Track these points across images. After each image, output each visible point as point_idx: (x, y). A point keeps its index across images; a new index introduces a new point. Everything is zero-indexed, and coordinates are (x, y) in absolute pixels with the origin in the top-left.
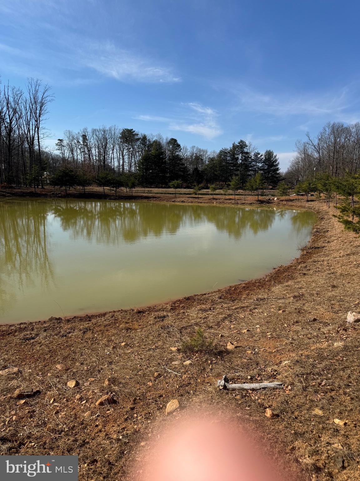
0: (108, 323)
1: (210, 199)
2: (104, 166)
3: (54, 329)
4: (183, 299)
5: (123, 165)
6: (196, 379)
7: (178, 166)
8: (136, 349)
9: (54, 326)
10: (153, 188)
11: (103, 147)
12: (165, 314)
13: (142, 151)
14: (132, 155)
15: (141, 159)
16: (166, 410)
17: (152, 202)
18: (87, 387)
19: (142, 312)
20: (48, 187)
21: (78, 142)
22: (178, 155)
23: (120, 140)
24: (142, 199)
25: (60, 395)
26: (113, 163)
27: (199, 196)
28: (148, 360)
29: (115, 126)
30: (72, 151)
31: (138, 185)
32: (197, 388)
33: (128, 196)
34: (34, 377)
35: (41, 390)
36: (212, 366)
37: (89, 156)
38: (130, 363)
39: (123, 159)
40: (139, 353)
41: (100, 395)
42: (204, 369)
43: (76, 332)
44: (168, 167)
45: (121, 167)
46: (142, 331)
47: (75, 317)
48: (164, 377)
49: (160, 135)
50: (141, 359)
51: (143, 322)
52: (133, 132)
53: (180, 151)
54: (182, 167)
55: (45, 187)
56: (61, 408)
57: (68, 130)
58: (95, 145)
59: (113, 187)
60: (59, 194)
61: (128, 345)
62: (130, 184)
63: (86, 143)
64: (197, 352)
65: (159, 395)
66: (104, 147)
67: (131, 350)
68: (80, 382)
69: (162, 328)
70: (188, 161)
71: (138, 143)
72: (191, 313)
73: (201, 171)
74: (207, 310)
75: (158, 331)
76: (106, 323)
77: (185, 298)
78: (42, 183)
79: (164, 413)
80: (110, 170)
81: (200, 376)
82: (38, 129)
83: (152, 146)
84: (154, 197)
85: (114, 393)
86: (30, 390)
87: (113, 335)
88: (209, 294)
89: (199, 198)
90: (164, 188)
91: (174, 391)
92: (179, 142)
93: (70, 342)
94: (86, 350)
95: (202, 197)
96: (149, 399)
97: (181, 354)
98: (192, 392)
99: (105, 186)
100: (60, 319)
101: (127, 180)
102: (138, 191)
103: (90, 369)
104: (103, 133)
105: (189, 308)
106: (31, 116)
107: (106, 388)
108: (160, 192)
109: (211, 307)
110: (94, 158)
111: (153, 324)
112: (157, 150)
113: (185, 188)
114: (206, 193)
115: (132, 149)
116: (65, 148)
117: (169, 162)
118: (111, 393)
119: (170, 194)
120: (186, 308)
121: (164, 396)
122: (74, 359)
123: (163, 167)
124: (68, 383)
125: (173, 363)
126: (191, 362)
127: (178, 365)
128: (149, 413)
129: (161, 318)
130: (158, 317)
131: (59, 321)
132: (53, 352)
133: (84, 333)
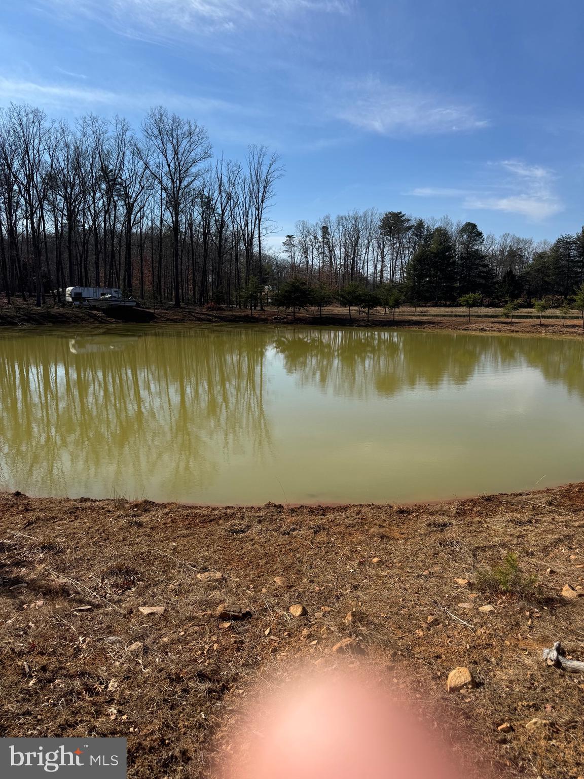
0: (351, 522)
1: (534, 326)
2: (352, 274)
3: (272, 521)
4: (478, 499)
5: (382, 271)
6: (502, 640)
7: (477, 268)
8: (396, 571)
9: (272, 516)
10: (429, 307)
11: (353, 246)
12: (446, 520)
13: (415, 246)
14: (399, 253)
15: (412, 260)
16: (448, 682)
17: (428, 330)
18: (319, 620)
19: (405, 511)
20: (269, 307)
21: (316, 238)
22: (477, 250)
23: (379, 231)
24: (410, 325)
25: (279, 624)
26: (366, 269)
27: (514, 320)
28: (416, 593)
29: (373, 208)
30: (306, 252)
31: (404, 302)
32: (503, 655)
33: (388, 321)
34: (244, 590)
35: (252, 613)
36: (532, 622)
37: (331, 259)
38: (386, 593)
39: (383, 261)
40: (402, 578)
41: (339, 636)
42: (517, 624)
43: (303, 530)
44: (458, 271)
45: (379, 274)
46: (406, 543)
47: (302, 506)
48: (445, 626)
49: (447, 218)
50: (405, 589)
51: (407, 528)
52: (401, 217)
53: (481, 243)
54: (484, 269)
55: (266, 309)
56: (281, 645)
57: (301, 220)
58: (340, 242)
59: (364, 307)
60: (285, 318)
61: (384, 564)
62: (391, 302)
63: (327, 238)
64: (504, 593)
65: (436, 655)
66: (354, 244)
67: (389, 571)
68: (309, 610)
69: (441, 544)
70: (495, 260)
71: (410, 234)
72: (494, 525)
73: (519, 277)
74: (524, 523)
75: (434, 547)
76: (349, 522)
77: (482, 497)
78: (261, 302)
79: (443, 685)
80: (361, 280)
81: (510, 635)
82: (260, 221)
83: (432, 237)
84: (430, 323)
85: (361, 638)
86: (238, 609)
87: (360, 543)
88: (527, 494)
89: (513, 323)
90: (450, 306)
91: (462, 653)
92: (480, 228)
93: (294, 545)
94: (318, 560)
95: (519, 323)
96: (419, 659)
97: (474, 592)
98: (493, 660)
99: (352, 306)
100: (280, 506)
101: (388, 294)
102: (404, 312)
103: (324, 592)
104: (353, 222)
105: (490, 515)
106: (250, 202)
107: (348, 626)
108: (441, 313)
109: (532, 518)
110: (338, 263)
111: (425, 534)
112: (441, 244)
113: (487, 306)
114: (526, 314)
115: (398, 245)
116: (296, 248)
117: (459, 262)
118: (357, 636)
119: (460, 316)
120: (484, 514)
121: (444, 657)
122: (300, 571)
123: (449, 271)
124: (291, 608)
125: (460, 605)
126: (493, 609)
127: (470, 610)
128: (419, 682)
129: (439, 526)
130: (434, 524)
131: (279, 510)
132: (270, 557)
133: (315, 532)
